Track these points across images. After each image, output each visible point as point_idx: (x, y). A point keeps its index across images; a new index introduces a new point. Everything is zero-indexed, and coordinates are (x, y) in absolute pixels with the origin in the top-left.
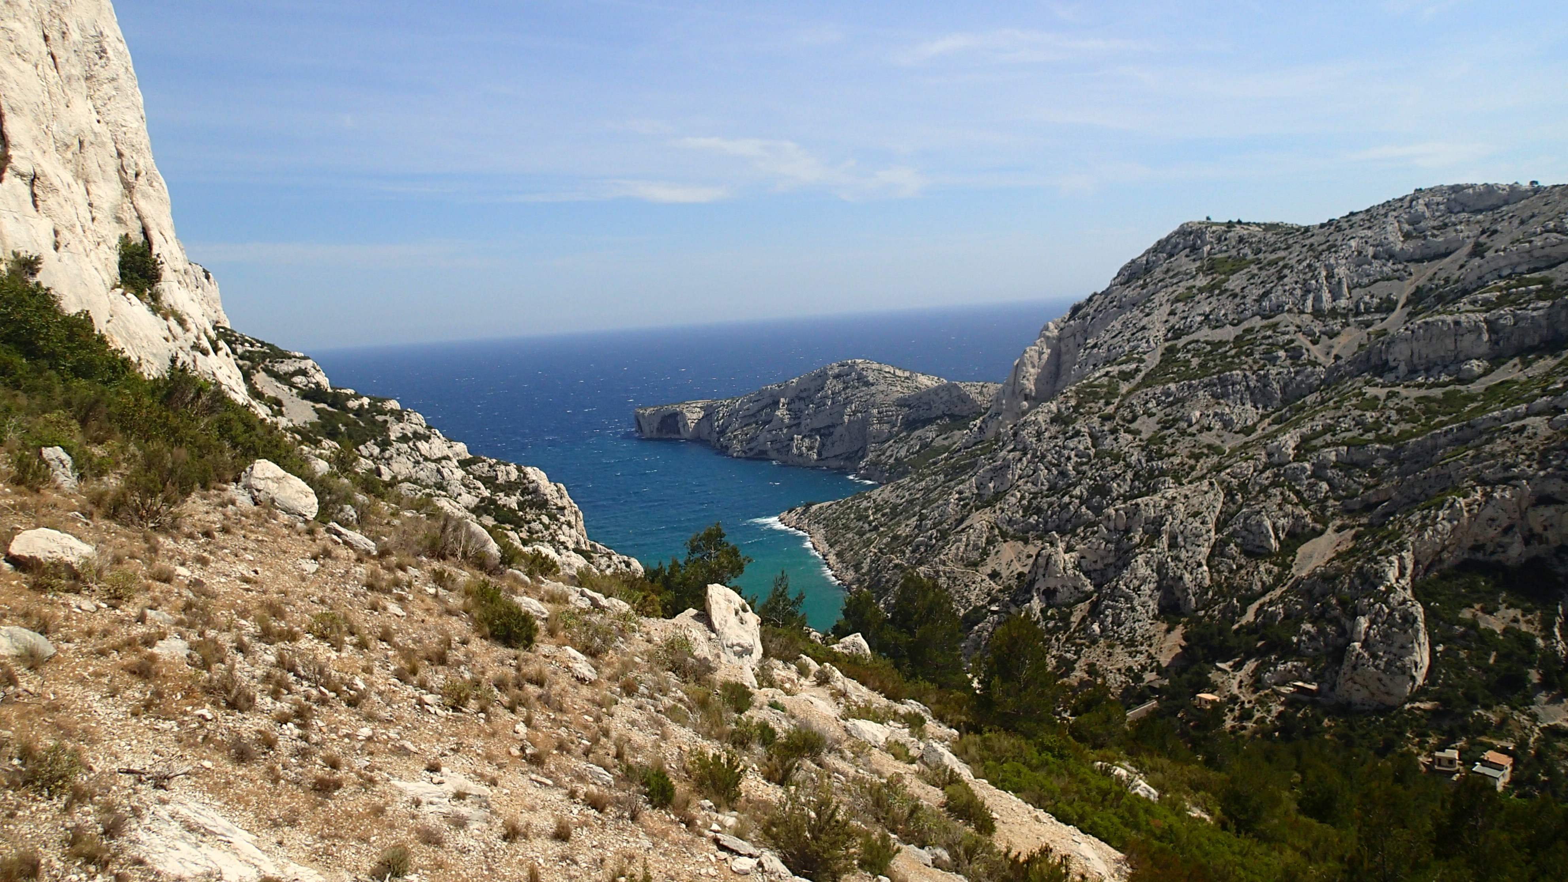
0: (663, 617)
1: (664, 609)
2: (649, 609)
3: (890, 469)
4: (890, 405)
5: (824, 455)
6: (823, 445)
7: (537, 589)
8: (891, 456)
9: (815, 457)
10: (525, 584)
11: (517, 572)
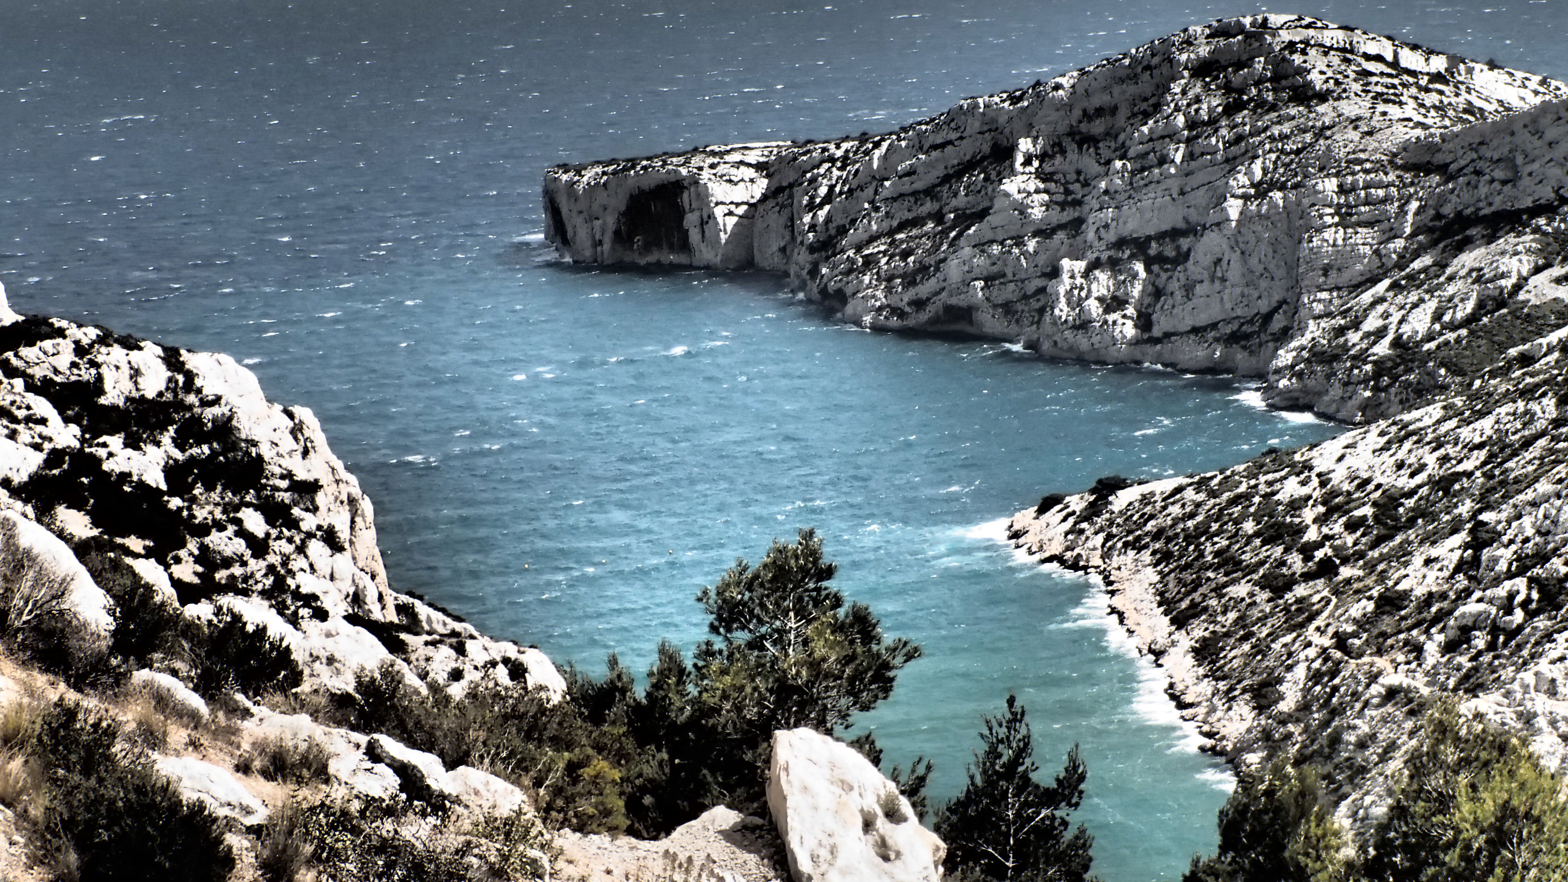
0: (631, 832)
1: (633, 806)
2: (586, 806)
3: (1377, 375)
4: (1379, 167)
5: (1161, 324)
6: (1156, 293)
7: (229, 735)
8: (1380, 333)
9: (1129, 330)
10: (192, 718)
11: (165, 680)
